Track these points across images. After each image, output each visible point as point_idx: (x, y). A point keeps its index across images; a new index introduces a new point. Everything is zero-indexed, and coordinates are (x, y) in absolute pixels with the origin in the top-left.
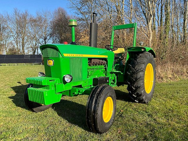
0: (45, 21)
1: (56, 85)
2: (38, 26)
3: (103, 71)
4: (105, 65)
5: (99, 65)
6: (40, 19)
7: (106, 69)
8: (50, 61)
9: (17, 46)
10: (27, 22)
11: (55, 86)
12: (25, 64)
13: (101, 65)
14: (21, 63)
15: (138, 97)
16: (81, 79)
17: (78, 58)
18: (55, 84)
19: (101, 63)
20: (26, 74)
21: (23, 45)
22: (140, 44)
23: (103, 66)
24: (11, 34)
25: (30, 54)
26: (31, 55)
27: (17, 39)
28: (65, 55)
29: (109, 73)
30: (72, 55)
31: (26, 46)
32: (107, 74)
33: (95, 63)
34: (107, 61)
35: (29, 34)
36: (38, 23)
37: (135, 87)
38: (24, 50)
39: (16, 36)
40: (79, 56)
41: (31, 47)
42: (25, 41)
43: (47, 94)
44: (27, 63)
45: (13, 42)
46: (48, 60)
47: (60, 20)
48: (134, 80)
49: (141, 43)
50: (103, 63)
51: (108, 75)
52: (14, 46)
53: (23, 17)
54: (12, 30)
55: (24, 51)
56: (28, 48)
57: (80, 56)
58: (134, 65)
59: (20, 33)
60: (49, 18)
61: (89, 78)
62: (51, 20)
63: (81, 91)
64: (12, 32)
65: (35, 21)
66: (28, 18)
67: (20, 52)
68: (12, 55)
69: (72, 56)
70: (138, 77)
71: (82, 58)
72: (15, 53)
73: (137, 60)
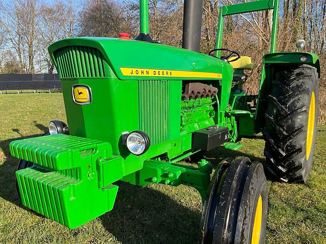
0: (69, 12)
1: (101, 165)
2: (57, 20)
3: (208, 111)
4: (215, 96)
5: (202, 96)
6: (60, 8)
7: (215, 106)
8: (80, 89)
9: (20, 57)
10: (36, 12)
11: (98, 167)
12: (35, 91)
13: (207, 96)
14: (28, 89)
15: (291, 172)
16: (165, 138)
17: (160, 80)
18: (97, 163)
19: (207, 91)
20: (36, 111)
21: (30, 57)
22: (298, 46)
23: (209, 100)
24: (8, 37)
25: (43, 72)
26: (45, 74)
27: (19, 45)
28: (126, 72)
29: (223, 115)
30: (145, 71)
31: (36, 57)
32: (219, 120)
33: (196, 92)
34: (220, 88)
35: (41, 36)
36: (56, 15)
37: (287, 151)
38: (32, 65)
39: (17, 39)
40: (161, 75)
41: (45, 60)
42: (34, 49)
43: (74, 196)
44: (39, 89)
45: (13, 50)
46: (75, 87)
47: (98, 9)
48: (285, 133)
49: (300, 43)
50: (212, 91)
51: (221, 122)
52: (14, 58)
53: (28, 4)
54: (9, 29)
55: (33, 68)
56: (39, 62)
57: (165, 73)
58: (283, 96)
59: (25, 34)
60: (76, 5)
61: (184, 133)
62: (80, 9)
63: (172, 175)
64: (8, 31)
65: (50, 11)
66: (37, 6)
67: (25, 70)
68: (12, 74)
69: (145, 74)
70: (297, 125)
71: (169, 80)
72: (16, 71)
73: (290, 85)
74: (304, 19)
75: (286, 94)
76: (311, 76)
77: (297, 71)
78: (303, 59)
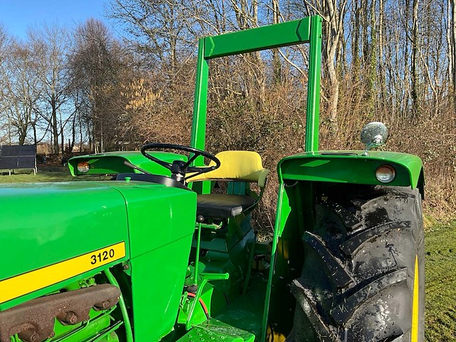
73: (350, 258)
74: (380, 67)
75: (341, 288)
76: (408, 223)
77: (369, 207)
78: (383, 177)
